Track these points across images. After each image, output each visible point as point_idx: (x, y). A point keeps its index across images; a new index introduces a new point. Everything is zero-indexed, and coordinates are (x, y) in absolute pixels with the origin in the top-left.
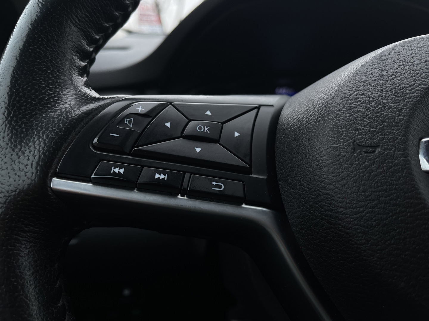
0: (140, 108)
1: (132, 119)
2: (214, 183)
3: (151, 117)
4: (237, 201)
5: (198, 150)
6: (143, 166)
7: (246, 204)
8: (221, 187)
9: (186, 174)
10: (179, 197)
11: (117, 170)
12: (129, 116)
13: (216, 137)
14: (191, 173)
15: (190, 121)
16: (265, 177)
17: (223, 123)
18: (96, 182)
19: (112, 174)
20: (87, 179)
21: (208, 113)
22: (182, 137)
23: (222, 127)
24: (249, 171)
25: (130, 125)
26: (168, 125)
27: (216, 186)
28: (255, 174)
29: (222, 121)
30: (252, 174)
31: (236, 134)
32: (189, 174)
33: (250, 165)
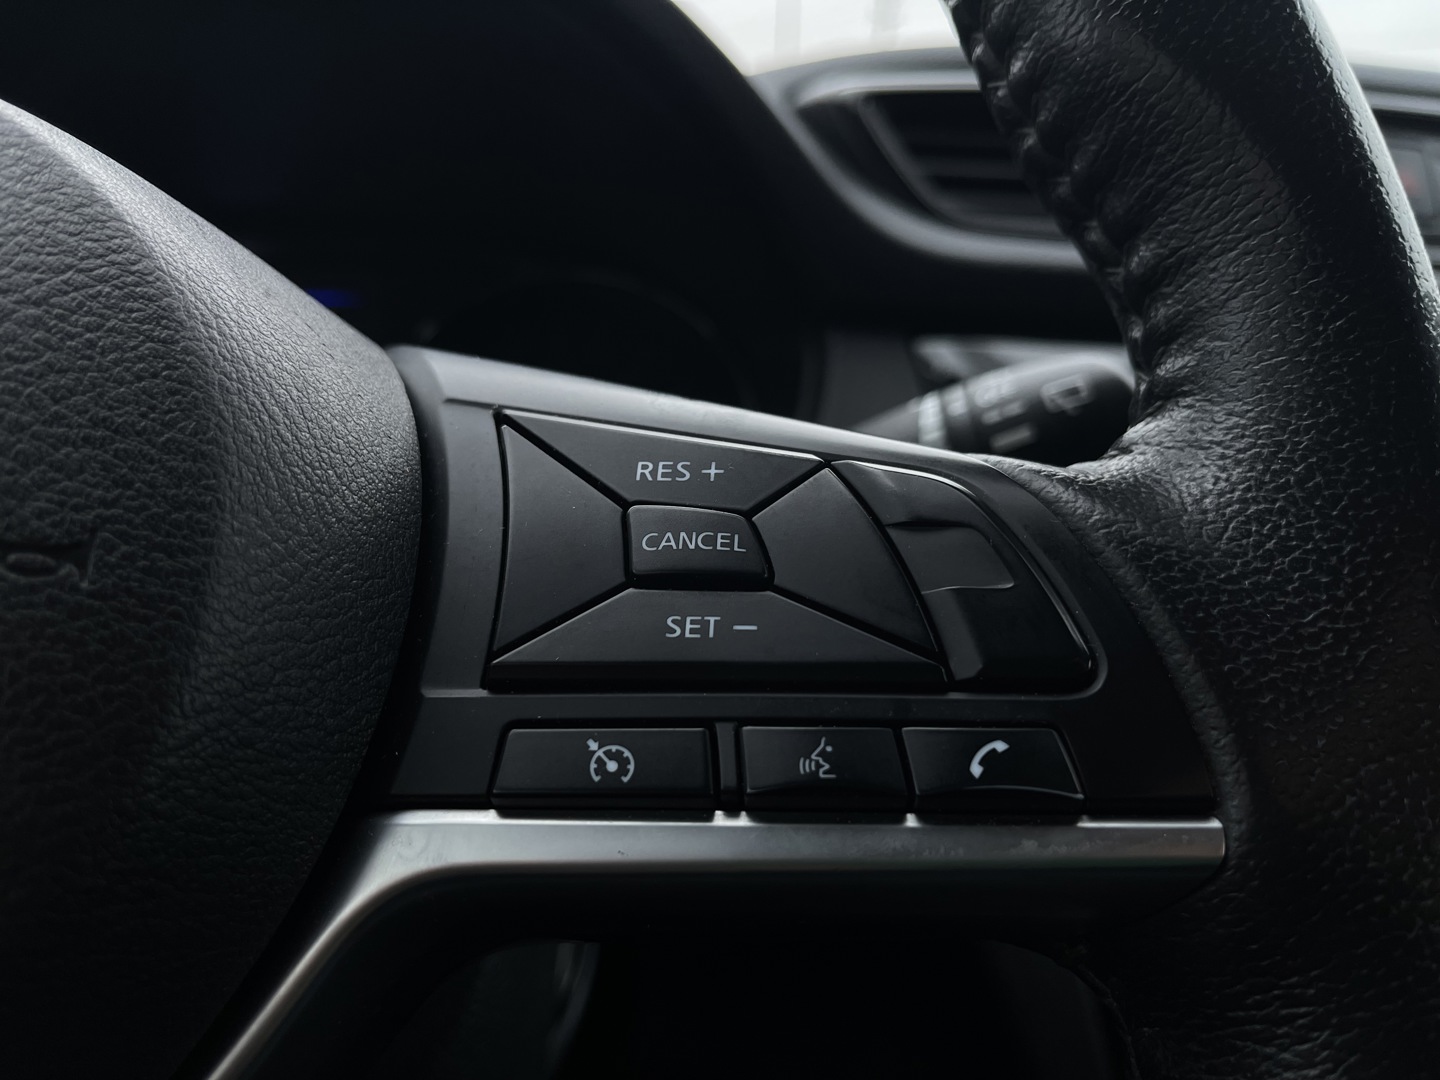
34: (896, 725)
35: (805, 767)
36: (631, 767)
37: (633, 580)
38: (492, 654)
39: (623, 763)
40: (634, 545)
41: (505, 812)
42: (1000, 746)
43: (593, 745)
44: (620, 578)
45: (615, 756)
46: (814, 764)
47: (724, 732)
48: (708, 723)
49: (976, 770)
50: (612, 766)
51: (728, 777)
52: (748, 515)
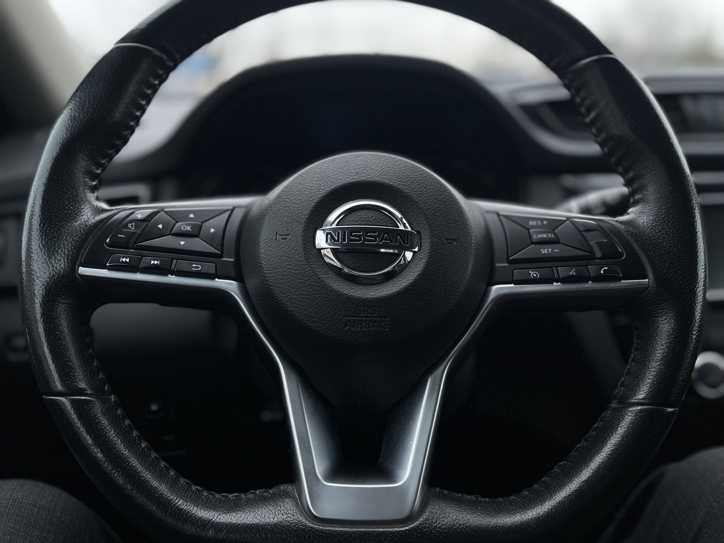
0: (139, 215)
1: (134, 224)
2: (194, 265)
3: (147, 221)
4: (211, 277)
5: (182, 243)
6: (143, 257)
7: (218, 279)
8: (199, 268)
9: (174, 260)
10: (170, 276)
11: (124, 260)
12: (131, 221)
13: (195, 233)
14: (178, 260)
15: (177, 222)
16: (232, 260)
17: (202, 223)
18: (111, 268)
19: (121, 263)
20: (103, 267)
21: (192, 216)
22: (170, 234)
23: (201, 226)
24: (221, 256)
25: (132, 227)
26: (160, 226)
27: (195, 267)
28: (226, 258)
29: (202, 221)
30: (223, 258)
31: (212, 230)
32: (176, 260)
33: (222, 251)
34: (587, 266)
35: (571, 273)
36: (539, 275)
37: (532, 243)
38: (508, 258)
39: (537, 275)
40: (532, 238)
41: (515, 284)
42: (606, 268)
43: (531, 272)
44: (530, 243)
45: (535, 274)
46: (573, 273)
47: (554, 269)
48: (551, 267)
49: (602, 272)
50: (535, 275)
51: (556, 276)
52: (554, 230)
